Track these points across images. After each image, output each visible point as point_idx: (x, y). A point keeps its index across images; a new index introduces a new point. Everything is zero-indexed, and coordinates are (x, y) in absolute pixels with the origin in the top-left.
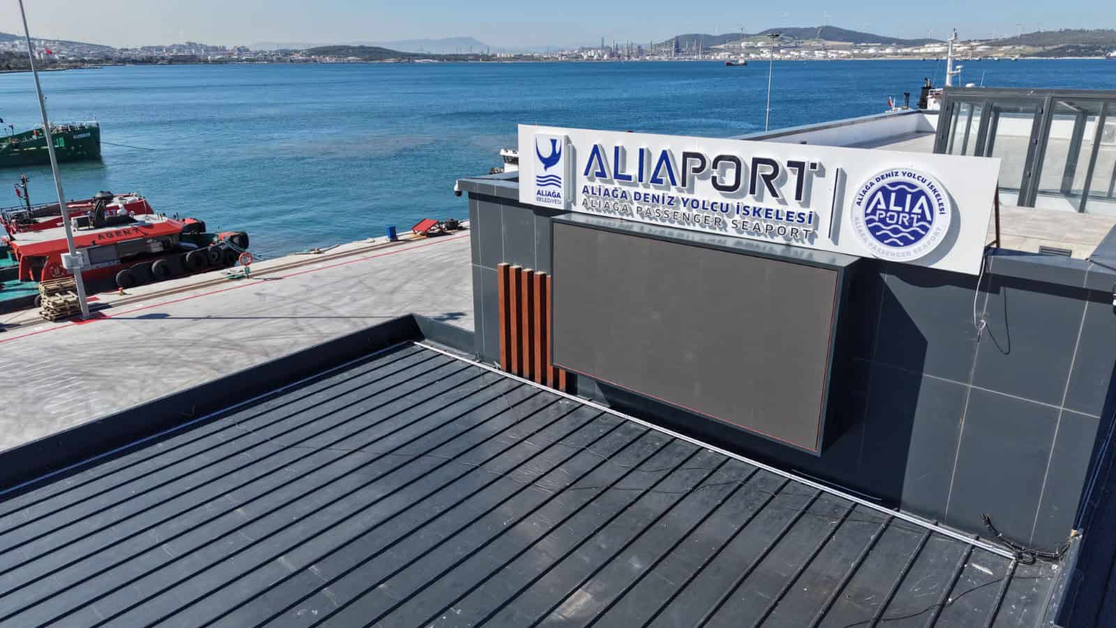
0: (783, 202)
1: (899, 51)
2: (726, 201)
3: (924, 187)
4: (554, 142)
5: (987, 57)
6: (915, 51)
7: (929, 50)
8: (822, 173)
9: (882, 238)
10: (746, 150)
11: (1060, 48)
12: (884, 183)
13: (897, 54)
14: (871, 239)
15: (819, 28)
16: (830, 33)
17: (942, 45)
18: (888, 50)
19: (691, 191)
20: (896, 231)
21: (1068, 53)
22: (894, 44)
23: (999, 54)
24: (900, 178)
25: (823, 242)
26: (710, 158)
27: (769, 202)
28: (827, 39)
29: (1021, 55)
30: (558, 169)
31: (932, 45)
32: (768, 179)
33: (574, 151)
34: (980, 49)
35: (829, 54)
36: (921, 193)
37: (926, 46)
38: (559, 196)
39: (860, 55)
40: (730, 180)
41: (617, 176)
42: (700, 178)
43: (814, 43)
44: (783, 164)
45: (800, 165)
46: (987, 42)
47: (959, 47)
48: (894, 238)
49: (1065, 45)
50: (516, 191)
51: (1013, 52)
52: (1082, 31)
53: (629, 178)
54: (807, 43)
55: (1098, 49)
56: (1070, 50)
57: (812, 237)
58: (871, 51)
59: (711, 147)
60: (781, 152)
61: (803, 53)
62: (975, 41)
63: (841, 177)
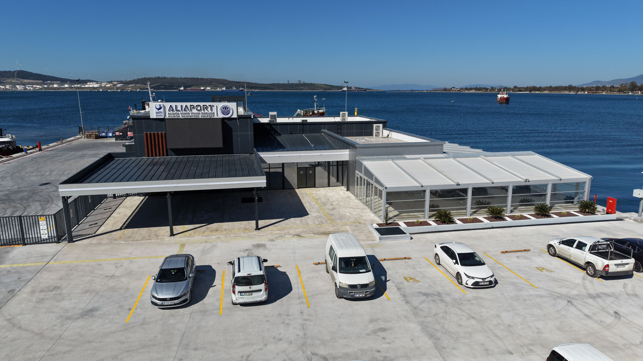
0: (208, 111)
1: (72, 86)
2: (199, 112)
3: (228, 107)
4: (160, 105)
5: (124, 90)
6: (82, 86)
7: (91, 86)
8: (214, 106)
9: (224, 114)
10: (202, 104)
11: (157, 86)
12: (223, 107)
13: (72, 88)
14: (224, 115)
15: (15, 71)
16: (23, 75)
17: (97, 83)
18: (66, 86)
19: (192, 111)
20: (226, 113)
21: (161, 88)
22: (68, 82)
23: (129, 88)
24: (225, 106)
25: (216, 117)
26: (195, 106)
27: (206, 111)
28: (23, 78)
29: (140, 89)
30: (162, 110)
31: (91, 83)
32: (206, 108)
33: (165, 107)
34: (119, 85)
35: (27, 87)
36: (228, 108)
37: (88, 83)
38: (162, 115)
39: (48, 88)
40: (199, 108)
41: (176, 110)
42: (193, 109)
43: (14, 81)
44: (208, 106)
45: (211, 105)
46: (121, 82)
47: (107, 84)
48: (226, 114)
49: (159, 84)
50: (150, 116)
51: (136, 87)
52: (165, 78)
53: (179, 110)
54: (9, 80)
55: (174, 86)
56: (162, 87)
57: (214, 116)
58: (55, 86)
59: (195, 104)
60: (208, 104)
61: (8, 87)
62: (115, 81)
63: (217, 107)
